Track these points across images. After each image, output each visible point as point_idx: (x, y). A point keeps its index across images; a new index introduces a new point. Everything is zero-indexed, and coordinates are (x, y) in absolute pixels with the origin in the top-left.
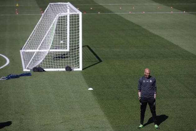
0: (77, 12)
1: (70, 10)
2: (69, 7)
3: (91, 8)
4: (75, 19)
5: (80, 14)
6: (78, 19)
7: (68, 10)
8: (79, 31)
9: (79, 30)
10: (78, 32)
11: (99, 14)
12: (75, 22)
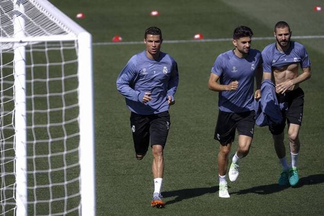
0: (63, 33)
1: (27, 22)
2: (21, 8)
3: (154, 13)
4: (55, 72)
5: (83, 41)
6: (73, 68)
7: (18, 23)
8: (78, 138)
9: (78, 130)
10: (75, 142)
11: (198, 45)
12: (56, 87)
